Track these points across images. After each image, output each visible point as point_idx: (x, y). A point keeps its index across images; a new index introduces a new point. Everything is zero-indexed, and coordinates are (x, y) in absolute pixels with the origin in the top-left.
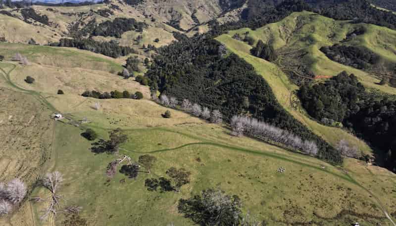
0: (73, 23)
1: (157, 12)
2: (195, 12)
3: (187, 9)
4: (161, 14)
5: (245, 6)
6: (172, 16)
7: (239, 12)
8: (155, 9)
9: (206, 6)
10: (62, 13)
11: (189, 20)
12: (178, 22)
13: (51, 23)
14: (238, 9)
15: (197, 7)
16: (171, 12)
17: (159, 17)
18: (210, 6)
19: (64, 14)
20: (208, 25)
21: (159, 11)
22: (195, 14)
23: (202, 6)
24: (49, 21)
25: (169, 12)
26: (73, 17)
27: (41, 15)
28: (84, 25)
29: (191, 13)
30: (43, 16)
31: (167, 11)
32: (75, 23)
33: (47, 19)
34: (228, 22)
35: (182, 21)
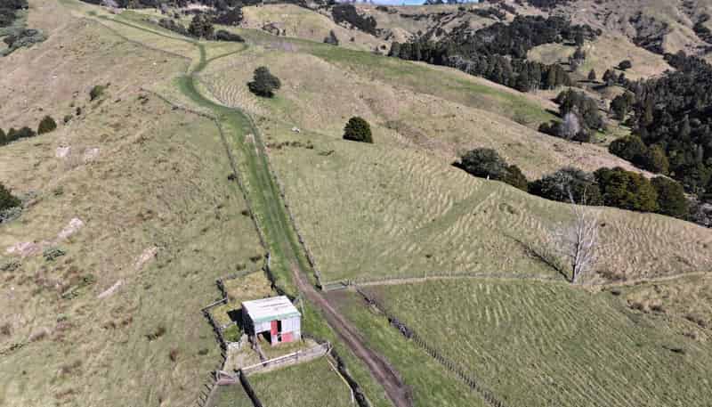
0: (420, 33)
4: (610, 24)
6: (639, 29)
8: (597, 14)
10: (402, 15)
12: (660, 39)
13: (379, 30)
16: (636, 21)
19: (407, 16)
24: (377, 27)
26: (424, 20)
27: (365, 17)
28: (443, 36)
30: (368, 19)
31: (627, 18)
32: (424, 32)
33: (374, 24)
35: (669, 38)
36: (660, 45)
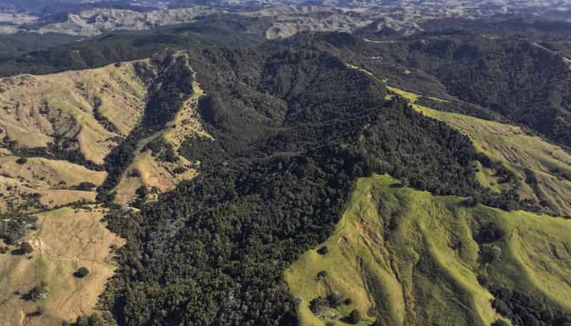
1: (12, 117)
2: (100, 104)
3: (77, 97)
5: (198, 91)
7: (192, 106)
9: (113, 83)
11: (96, 130)
14: (190, 100)
15: (98, 89)
17: (22, 130)
18: (120, 81)
20: (153, 155)
21: (17, 114)
22: (101, 109)
23: (106, 86)
25: (41, 112)
29: (90, 108)
34: (186, 137)
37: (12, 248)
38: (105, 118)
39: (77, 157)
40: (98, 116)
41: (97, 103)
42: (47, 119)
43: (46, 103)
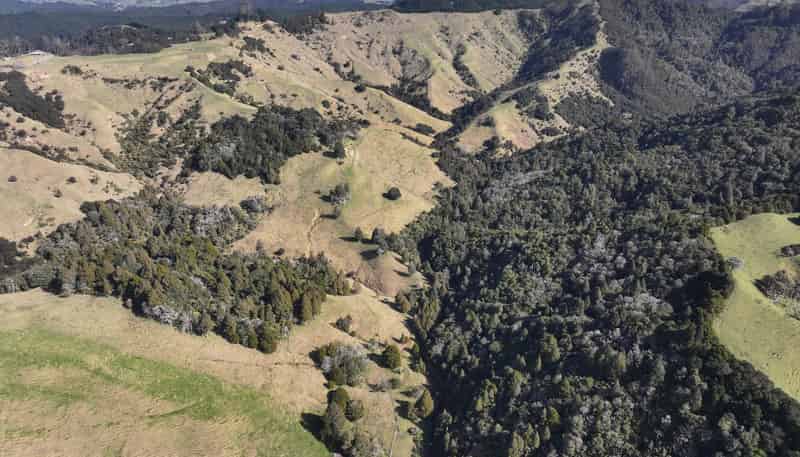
0: (135, 113)
1: (363, 54)
2: (463, 53)
3: (439, 43)
4: (374, 56)
5: (602, 43)
6: (403, 64)
7: (590, 59)
8: (359, 43)
9: (486, 33)
10: (106, 80)
11: (451, 79)
12: (424, 84)
13: (70, 117)
14: (588, 51)
15: (466, 37)
16: (399, 53)
17: (369, 67)
18: (496, 32)
19: (113, 81)
20: (517, 107)
21: (369, 50)
22: (463, 58)
23: (476, 34)
24: (65, 112)
25: (394, 52)
26: (138, 90)
27: (42, 94)
28: (168, 125)
29: (450, 56)
30: (48, 95)
31: (390, 49)
32: (142, 112)
33: (60, 105)
34: (571, 94)
35: (433, 83)
36: (427, 94)
37: (325, 149)
38: (466, 69)
39: (422, 103)
40: (458, 66)
41: (461, 50)
42: (399, 60)
43: (402, 43)
